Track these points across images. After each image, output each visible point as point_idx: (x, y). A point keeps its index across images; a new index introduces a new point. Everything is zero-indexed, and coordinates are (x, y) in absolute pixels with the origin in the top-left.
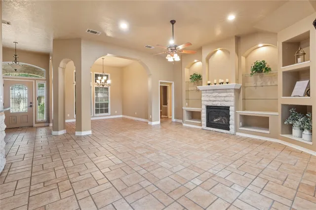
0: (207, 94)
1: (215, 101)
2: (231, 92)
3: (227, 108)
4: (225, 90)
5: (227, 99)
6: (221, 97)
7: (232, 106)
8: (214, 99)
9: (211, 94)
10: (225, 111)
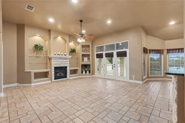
0: (56, 60)
1: (61, 64)
2: (68, 60)
3: (66, 67)
4: (66, 59)
5: (66, 63)
6: (64, 62)
7: (68, 66)
8: (60, 63)
9: (58, 60)
10: (65, 69)
